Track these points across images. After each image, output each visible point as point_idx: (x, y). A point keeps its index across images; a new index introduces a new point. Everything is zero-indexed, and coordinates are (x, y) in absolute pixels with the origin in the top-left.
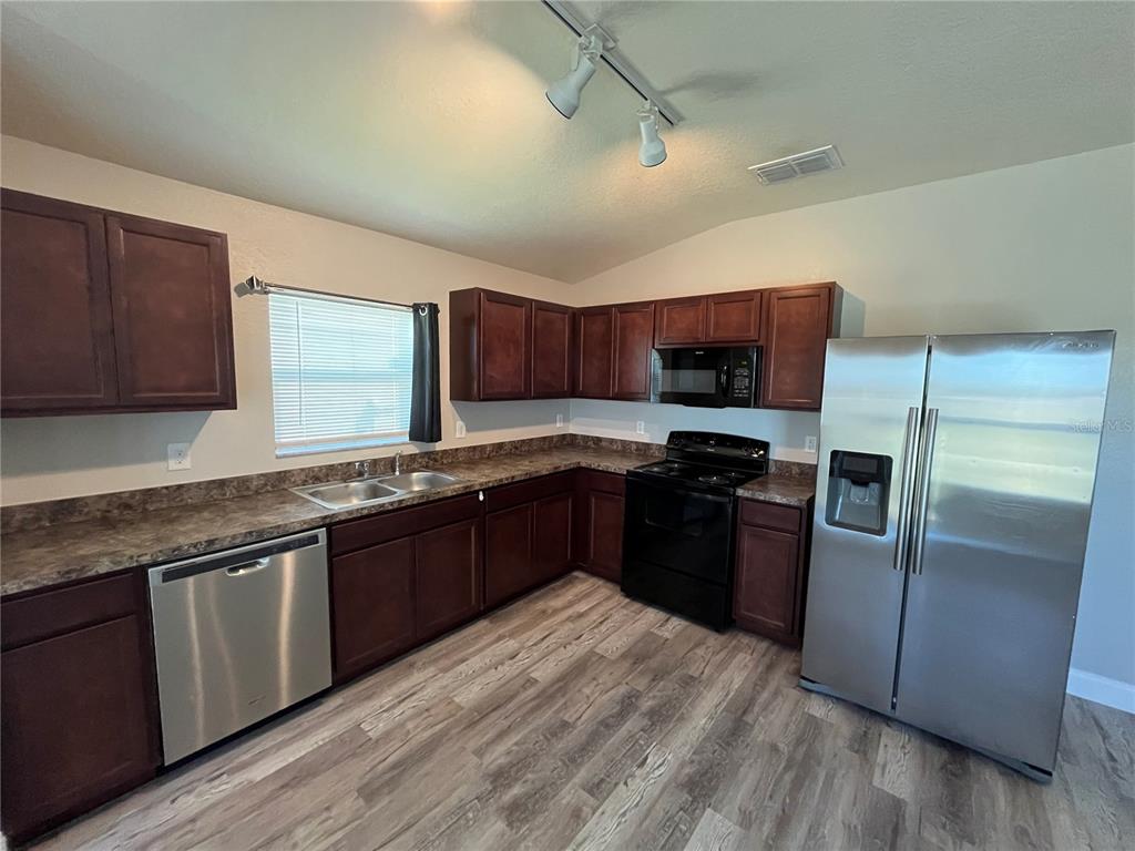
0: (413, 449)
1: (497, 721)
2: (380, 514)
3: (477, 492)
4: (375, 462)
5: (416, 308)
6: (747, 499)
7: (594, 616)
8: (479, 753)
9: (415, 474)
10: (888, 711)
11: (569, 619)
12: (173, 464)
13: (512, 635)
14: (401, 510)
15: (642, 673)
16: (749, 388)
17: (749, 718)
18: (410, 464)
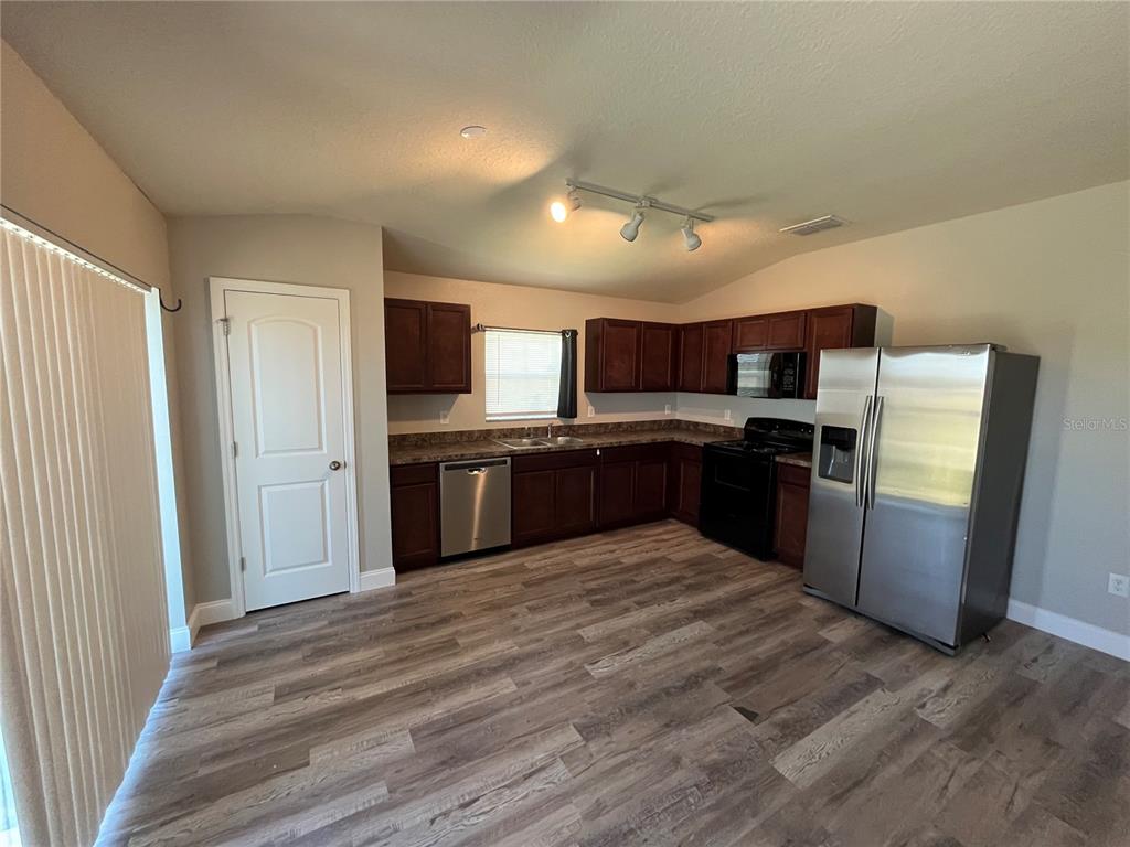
0: (559, 423)
1: (597, 574)
2: (538, 454)
3: (596, 449)
4: (536, 429)
5: (564, 333)
6: (782, 464)
7: (675, 542)
8: (583, 582)
9: (560, 438)
10: (853, 607)
11: (656, 541)
12: (442, 422)
13: (615, 543)
14: (549, 453)
15: (693, 570)
16: (794, 384)
17: (753, 598)
18: (557, 431)
